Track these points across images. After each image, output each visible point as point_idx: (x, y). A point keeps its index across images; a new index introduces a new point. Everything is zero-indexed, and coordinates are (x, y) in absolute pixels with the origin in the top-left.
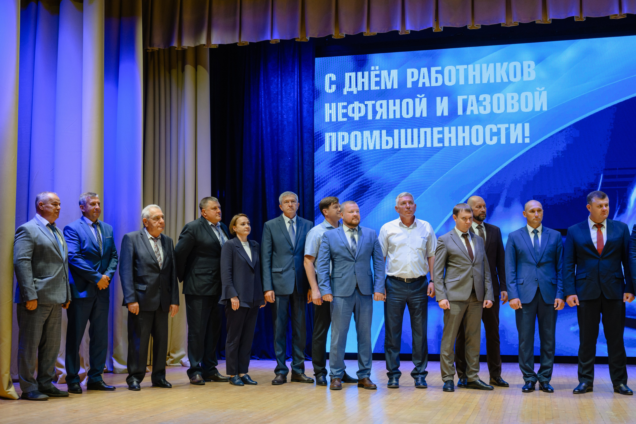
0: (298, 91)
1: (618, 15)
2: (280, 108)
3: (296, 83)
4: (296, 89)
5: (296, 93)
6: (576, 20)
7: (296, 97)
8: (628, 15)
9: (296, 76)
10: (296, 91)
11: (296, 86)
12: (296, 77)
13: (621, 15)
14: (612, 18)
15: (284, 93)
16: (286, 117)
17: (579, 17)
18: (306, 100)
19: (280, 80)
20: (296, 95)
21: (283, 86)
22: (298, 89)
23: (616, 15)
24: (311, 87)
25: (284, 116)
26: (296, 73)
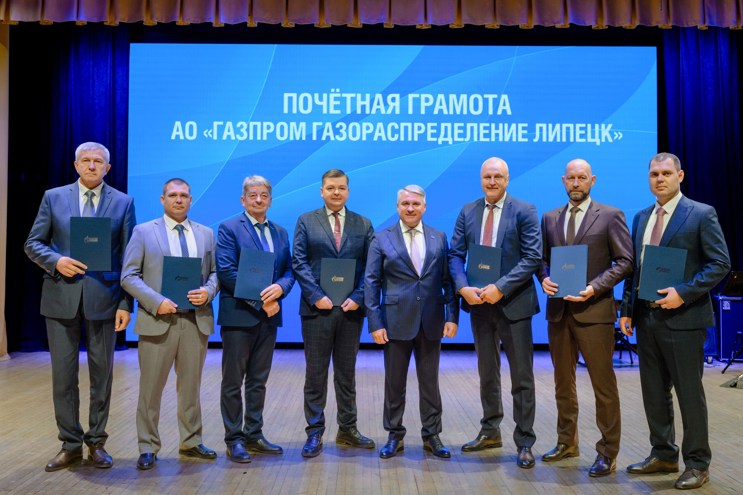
0: (112, 76)
1: (424, 25)
2: (91, 92)
3: (109, 67)
4: (109, 74)
5: (109, 78)
6: (385, 26)
7: (109, 82)
8: (432, 25)
9: (109, 60)
10: (109, 76)
11: (109, 71)
12: (109, 62)
13: (426, 26)
14: (418, 27)
15: (96, 78)
16: (97, 102)
17: (389, 24)
18: (120, 86)
19: (91, 63)
20: (109, 80)
21: (95, 69)
22: (112, 74)
23: (422, 25)
24: (125, 73)
25: (96, 100)
26: (109, 58)
